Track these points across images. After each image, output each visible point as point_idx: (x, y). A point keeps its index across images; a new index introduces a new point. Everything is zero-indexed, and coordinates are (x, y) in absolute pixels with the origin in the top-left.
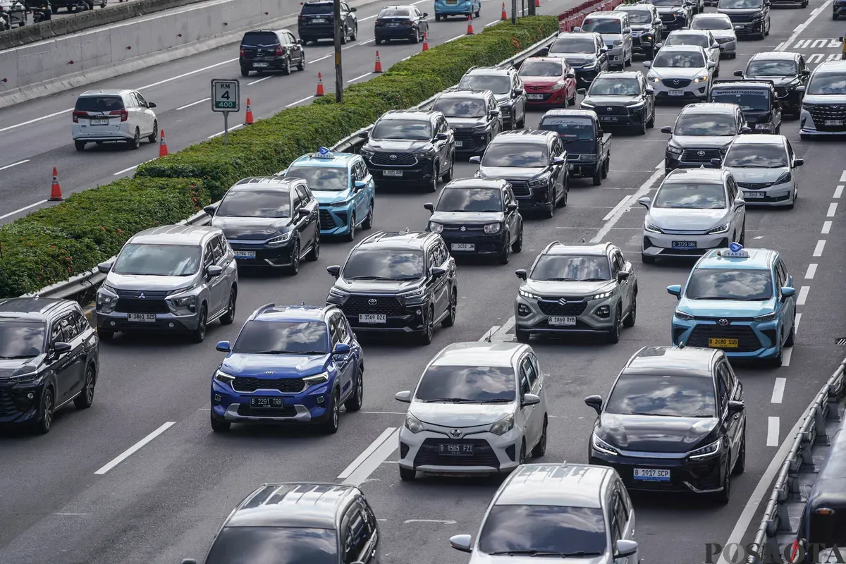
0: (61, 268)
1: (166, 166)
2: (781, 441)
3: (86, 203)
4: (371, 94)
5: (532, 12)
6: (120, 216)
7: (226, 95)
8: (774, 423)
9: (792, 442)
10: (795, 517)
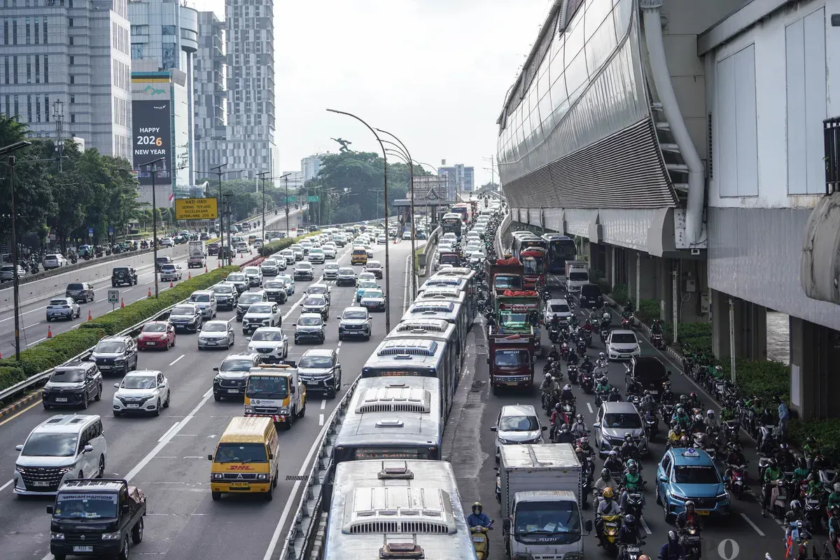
0: (51, 363)
1: (91, 324)
2: (324, 423)
3: (60, 339)
4: (169, 295)
5: (230, 264)
6: (73, 343)
7: (114, 297)
8: (322, 417)
9: (328, 424)
10: (329, 451)
